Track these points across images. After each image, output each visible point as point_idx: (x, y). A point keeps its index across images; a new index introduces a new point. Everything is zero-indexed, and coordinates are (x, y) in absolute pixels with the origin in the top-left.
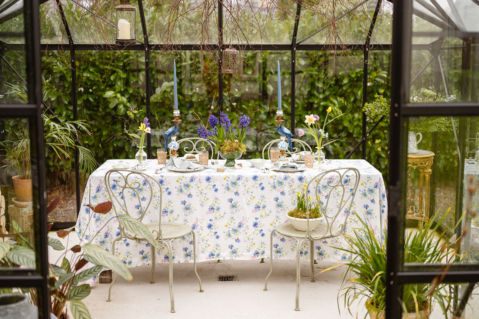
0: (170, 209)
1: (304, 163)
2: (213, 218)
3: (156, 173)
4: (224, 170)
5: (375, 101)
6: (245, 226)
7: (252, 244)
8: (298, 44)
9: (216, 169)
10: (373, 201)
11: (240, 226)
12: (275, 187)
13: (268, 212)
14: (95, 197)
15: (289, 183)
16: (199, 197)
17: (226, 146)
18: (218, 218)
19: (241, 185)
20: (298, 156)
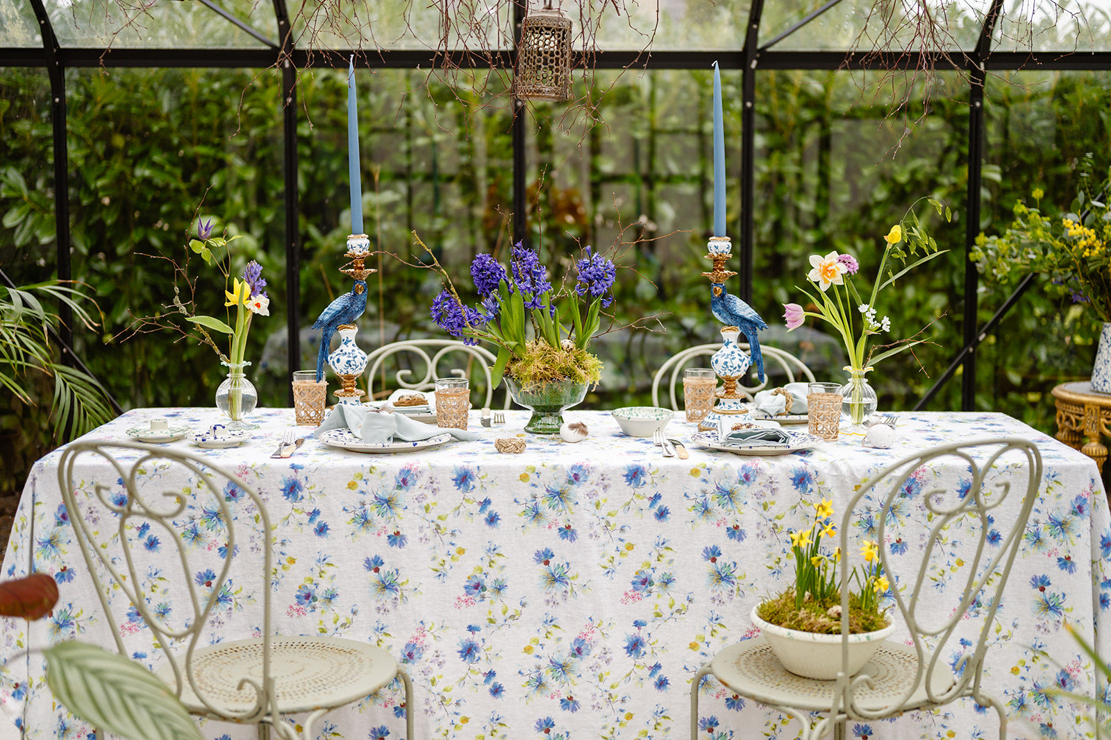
0: (324, 585)
1: (806, 423)
2: (480, 621)
3: (277, 455)
4: (523, 444)
5: (1011, 228)
6: (597, 651)
7: (622, 717)
8: (763, 49)
9: (494, 440)
10: (1066, 563)
11: (579, 650)
12: (706, 510)
13: (680, 602)
14: (50, 542)
15: (759, 495)
16: (431, 544)
17: (528, 363)
18: (500, 621)
19: (584, 502)
20: (781, 398)
